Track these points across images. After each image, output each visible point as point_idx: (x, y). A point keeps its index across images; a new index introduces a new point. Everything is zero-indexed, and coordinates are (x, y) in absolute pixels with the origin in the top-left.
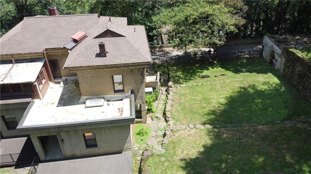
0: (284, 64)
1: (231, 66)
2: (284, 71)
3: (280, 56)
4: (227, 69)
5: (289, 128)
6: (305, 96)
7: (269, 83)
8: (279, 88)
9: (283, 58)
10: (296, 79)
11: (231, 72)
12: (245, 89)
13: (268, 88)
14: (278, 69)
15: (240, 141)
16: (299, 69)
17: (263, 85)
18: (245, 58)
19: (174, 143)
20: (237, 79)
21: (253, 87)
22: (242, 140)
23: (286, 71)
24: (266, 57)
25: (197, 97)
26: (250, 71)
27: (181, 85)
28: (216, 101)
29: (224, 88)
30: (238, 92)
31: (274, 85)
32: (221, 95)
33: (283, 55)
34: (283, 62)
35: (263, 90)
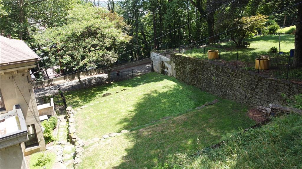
0: (175, 69)
1: (129, 83)
2: (177, 75)
3: (170, 63)
4: (126, 86)
5: (201, 112)
6: (201, 88)
7: (168, 86)
8: (178, 88)
9: (173, 63)
10: (189, 76)
11: (130, 87)
12: (148, 95)
13: (169, 90)
14: (171, 75)
15: (164, 133)
16: (188, 67)
17: (163, 88)
18: (139, 75)
19: (89, 158)
20: (138, 90)
21: (156, 92)
22: (165, 132)
23: (179, 73)
24: (158, 70)
25: (103, 112)
26: (148, 82)
27: (81, 107)
28: (124, 111)
29: (129, 98)
30: (143, 98)
31: (173, 87)
32: (128, 105)
33: (172, 61)
34: (174, 67)
35: (165, 92)
